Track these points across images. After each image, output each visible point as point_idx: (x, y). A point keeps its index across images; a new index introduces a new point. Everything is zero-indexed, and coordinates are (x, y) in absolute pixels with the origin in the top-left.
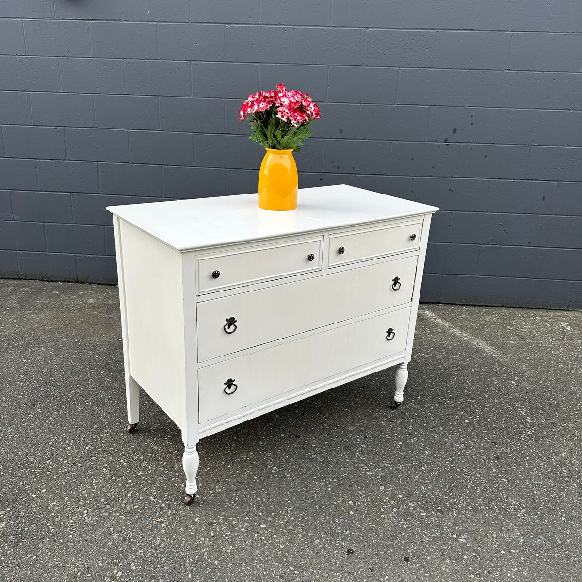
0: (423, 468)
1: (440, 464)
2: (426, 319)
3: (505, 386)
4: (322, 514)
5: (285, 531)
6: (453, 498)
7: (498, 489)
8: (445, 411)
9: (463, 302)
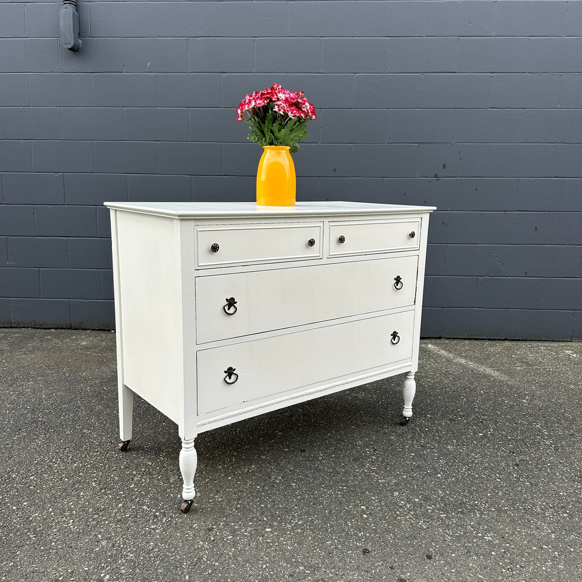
0: (439, 475)
1: (457, 471)
2: (429, 351)
3: (517, 405)
4: (333, 518)
5: (292, 534)
6: (474, 501)
7: (521, 492)
8: (457, 427)
9: (465, 336)
